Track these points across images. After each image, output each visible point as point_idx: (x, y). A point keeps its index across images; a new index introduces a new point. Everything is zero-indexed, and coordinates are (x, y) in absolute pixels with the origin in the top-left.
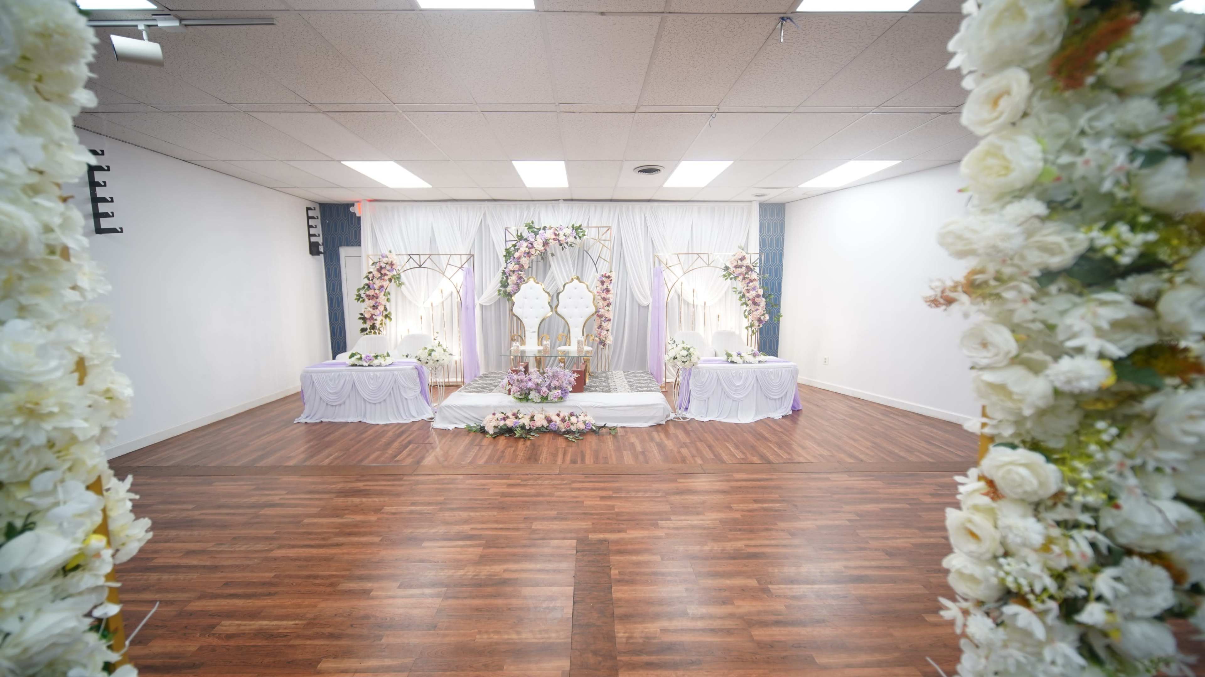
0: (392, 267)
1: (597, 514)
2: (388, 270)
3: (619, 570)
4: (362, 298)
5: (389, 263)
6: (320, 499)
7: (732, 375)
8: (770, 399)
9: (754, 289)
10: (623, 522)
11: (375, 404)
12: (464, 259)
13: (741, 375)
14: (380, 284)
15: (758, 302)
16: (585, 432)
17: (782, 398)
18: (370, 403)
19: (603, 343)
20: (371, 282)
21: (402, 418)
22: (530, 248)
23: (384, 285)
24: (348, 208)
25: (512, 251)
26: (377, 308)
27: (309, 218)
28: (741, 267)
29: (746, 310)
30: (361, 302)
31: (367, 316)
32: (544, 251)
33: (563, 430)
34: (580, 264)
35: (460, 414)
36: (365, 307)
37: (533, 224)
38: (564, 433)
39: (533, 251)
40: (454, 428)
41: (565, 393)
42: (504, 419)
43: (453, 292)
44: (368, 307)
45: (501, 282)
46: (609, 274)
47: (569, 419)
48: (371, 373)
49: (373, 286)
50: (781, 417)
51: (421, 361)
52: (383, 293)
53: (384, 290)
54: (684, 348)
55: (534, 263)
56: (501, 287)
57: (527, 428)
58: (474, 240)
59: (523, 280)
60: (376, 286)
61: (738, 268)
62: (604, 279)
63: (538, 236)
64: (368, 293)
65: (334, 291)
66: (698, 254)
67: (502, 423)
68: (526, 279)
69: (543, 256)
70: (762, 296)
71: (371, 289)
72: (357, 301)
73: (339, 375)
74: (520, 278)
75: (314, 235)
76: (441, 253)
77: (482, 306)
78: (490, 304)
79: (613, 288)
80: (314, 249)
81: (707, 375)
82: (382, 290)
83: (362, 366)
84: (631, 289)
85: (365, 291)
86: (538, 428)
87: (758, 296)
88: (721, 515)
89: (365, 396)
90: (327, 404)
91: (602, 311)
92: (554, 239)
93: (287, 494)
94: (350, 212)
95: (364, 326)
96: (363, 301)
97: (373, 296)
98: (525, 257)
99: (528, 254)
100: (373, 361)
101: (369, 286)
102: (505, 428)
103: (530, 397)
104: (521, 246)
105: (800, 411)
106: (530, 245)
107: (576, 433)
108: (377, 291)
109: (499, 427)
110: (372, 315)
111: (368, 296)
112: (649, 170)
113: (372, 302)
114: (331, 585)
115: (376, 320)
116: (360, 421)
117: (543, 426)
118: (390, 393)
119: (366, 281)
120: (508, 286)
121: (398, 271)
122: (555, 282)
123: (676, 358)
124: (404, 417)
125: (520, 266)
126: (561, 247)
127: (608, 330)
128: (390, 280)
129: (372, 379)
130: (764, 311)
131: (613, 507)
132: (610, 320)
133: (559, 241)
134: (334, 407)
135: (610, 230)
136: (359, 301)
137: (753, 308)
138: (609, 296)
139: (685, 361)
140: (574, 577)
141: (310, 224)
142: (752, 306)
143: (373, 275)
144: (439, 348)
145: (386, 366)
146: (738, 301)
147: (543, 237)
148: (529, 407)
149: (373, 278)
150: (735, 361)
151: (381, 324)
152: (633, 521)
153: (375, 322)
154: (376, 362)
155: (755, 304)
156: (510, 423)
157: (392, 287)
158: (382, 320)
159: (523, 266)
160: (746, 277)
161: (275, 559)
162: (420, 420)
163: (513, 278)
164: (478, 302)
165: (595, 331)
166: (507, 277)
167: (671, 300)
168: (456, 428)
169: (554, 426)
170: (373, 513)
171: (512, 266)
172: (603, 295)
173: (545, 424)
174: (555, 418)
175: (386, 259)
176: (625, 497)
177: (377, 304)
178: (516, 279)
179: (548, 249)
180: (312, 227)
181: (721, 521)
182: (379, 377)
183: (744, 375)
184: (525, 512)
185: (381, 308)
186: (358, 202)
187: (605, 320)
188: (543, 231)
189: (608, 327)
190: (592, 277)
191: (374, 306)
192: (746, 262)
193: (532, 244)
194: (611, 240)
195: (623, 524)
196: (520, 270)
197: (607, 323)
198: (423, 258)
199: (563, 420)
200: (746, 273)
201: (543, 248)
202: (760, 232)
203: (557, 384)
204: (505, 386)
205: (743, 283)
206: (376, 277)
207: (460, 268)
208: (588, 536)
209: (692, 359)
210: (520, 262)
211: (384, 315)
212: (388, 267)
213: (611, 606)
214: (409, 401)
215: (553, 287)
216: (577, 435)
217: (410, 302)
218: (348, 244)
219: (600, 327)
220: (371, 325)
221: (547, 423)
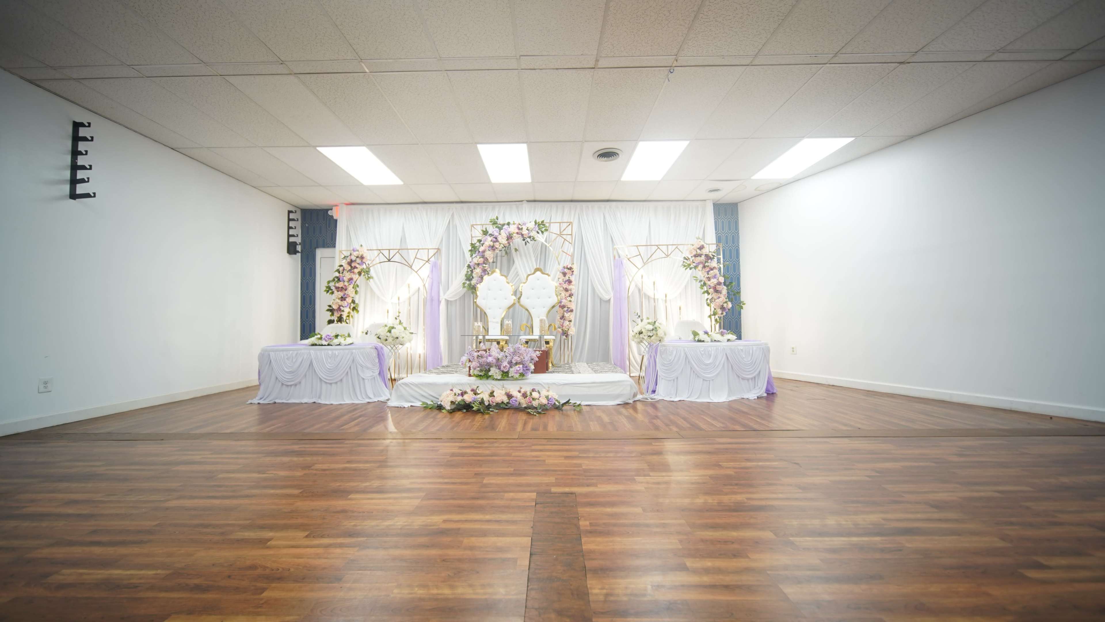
0: (362, 261)
1: (561, 471)
2: (358, 264)
3: (591, 522)
4: (332, 290)
5: (360, 256)
6: (246, 458)
7: (701, 353)
8: (743, 379)
9: (715, 277)
10: (593, 478)
11: (331, 384)
12: (432, 252)
13: (710, 353)
14: (350, 277)
15: (720, 289)
16: (548, 408)
17: (755, 377)
18: (326, 383)
19: (565, 333)
20: (341, 275)
21: (358, 398)
22: (494, 242)
23: (354, 278)
24: (327, 212)
25: (477, 246)
26: (345, 300)
27: (289, 220)
28: (700, 255)
29: (708, 299)
30: (330, 293)
31: (335, 307)
32: (507, 245)
33: (524, 405)
34: (543, 260)
35: (416, 391)
36: (333, 299)
37: (497, 219)
38: (526, 408)
39: (497, 245)
40: (410, 406)
41: (527, 370)
42: (462, 394)
43: (420, 288)
44: (337, 298)
45: (466, 275)
46: (571, 266)
47: (531, 394)
48: (329, 351)
49: (343, 279)
50: (756, 398)
51: (380, 338)
52: (352, 286)
53: (354, 283)
54: (649, 323)
55: (499, 258)
56: (466, 280)
57: (487, 404)
58: (442, 239)
59: (487, 273)
60: (346, 279)
61: (697, 257)
62: (566, 270)
63: (502, 231)
64: (337, 285)
65: (307, 289)
66: (657, 246)
67: (459, 399)
68: (490, 273)
69: (507, 250)
70: (723, 284)
71: (341, 281)
72: (326, 292)
73: (296, 355)
74: (484, 271)
75: (293, 236)
76: (409, 248)
77: (447, 302)
78: (456, 299)
79: (575, 280)
80: (291, 249)
81: (675, 353)
82: (352, 282)
83: (322, 345)
84: (592, 285)
85: (335, 283)
86: (497, 404)
87: (719, 284)
88: (711, 472)
89: (321, 375)
90: (283, 384)
91: (564, 302)
92: (517, 233)
93: (212, 454)
94: (328, 214)
95: (332, 318)
96: (333, 293)
97: (342, 288)
98: (490, 250)
99: (493, 248)
100: (333, 340)
101: (339, 280)
102: (463, 403)
103: (490, 374)
104: (485, 240)
105: (775, 395)
106: (495, 239)
107: (538, 408)
108: (346, 284)
109: (457, 403)
110: (340, 306)
111: (337, 288)
112: (607, 155)
113: (340, 294)
114: (222, 534)
115: (343, 311)
116: (314, 402)
117: (502, 402)
118: (348, 372)
119: (337, 274)
120: (473, 279)
121: (367, 265)
122: (518, 278)
123: (642, 333)
124: (360, 398)
125: (485, 259)
126: (524, 242)
127: (570, 321)
128: (360, 274)
129: (330, 358)
130: (726, 299)
131: (580, 465)
132: (572, 311)
133: (522, 235)
134: (289, 387)
135: (571, 225)
136: (329, 293)
137: (715, 296)
138: (569, 287)
139: (651, 335)
140: (532, 527)
141: (290, 225)
142: (713, 294)
143: (344, 268)
144: (400, 326)
145: (345, 345)
146: (699, 289)
147: (507, 231)
148: (488, 384)
149: (344, 271)
150: (702, 340)
151: (348, 316)
152: (605, 476)
153: (342, 313)
154: (336, 341)
155: (716, 291)
156: (468, 398)
157: (360, 280)
158: (349, 313)
159: (487, 259)
160: (706, 265)
161: (167, 509)
162: (376, 401)
163: (478, 271)
164: (443, 298)
165: (558, 323)
166: (472, 271)
167: (632, 293)
168: (411, 406)
169: (514, 402)
170: (300, 469)
171: (477, 259)
172: (565, 286)
173: (505, 400)
174: (515, 393)
175: (357, 252)
176: (593, 457)
177: (346, 296)
178: (481, 271)
179: (511, 244)
180: (292, 228)
181: (711, 477)
182: (338, 356)
183: (713, 352)
184: (476, 469)
185: (349, 300)
186: (336, 206)
187: (567, 310)
188: (507, 226)
189: (571, 317)
190: (555, 269)
191: (342, 297)
192: (705, 251)
193: (496, 238)
194: (571, 235)
195: (593, 479)
196: (484, 263)
197: (569, 313)
198: (392, 253)
199: (525, 395)
200: (706, 262)
201: (506, 242)
202: (716, 230)
203: (519, 359)
204: (464, 363)
205: (703, 272)
206: (346, 270)
207: (427, 262)
208: (551, 490)
209: (658, 333)
210: (484, 255)
211: (352, 307)
212: (358, 261)
213: (582, 559)
214: (366, 381)
215: (517, 282)
216: (540, 411)
217: (378, 297)
218: (325, 245)
219: (563, 317)
220: (338, 317)
221: (507, 398)
